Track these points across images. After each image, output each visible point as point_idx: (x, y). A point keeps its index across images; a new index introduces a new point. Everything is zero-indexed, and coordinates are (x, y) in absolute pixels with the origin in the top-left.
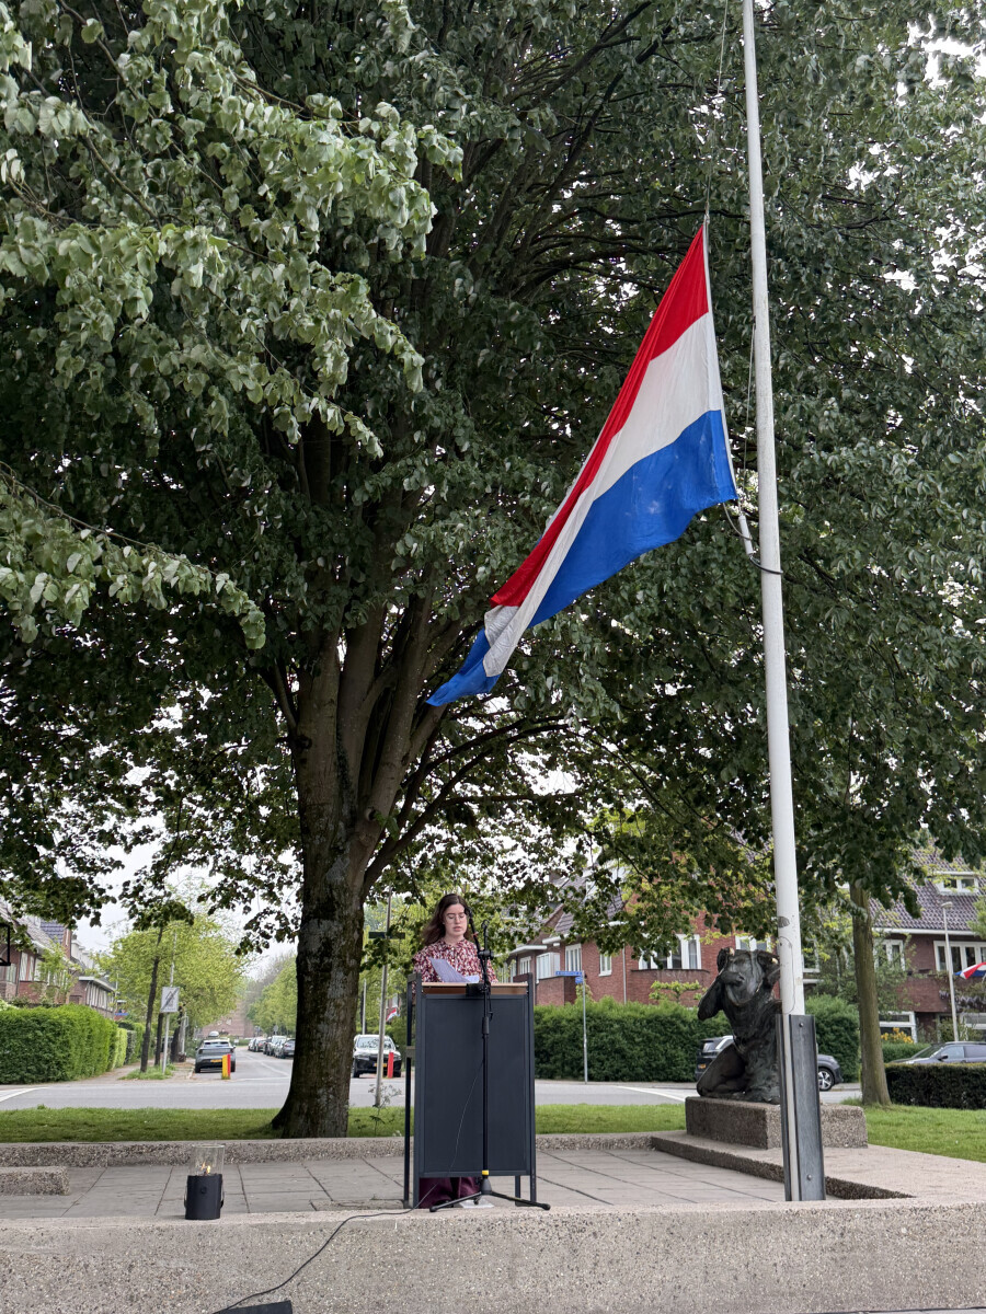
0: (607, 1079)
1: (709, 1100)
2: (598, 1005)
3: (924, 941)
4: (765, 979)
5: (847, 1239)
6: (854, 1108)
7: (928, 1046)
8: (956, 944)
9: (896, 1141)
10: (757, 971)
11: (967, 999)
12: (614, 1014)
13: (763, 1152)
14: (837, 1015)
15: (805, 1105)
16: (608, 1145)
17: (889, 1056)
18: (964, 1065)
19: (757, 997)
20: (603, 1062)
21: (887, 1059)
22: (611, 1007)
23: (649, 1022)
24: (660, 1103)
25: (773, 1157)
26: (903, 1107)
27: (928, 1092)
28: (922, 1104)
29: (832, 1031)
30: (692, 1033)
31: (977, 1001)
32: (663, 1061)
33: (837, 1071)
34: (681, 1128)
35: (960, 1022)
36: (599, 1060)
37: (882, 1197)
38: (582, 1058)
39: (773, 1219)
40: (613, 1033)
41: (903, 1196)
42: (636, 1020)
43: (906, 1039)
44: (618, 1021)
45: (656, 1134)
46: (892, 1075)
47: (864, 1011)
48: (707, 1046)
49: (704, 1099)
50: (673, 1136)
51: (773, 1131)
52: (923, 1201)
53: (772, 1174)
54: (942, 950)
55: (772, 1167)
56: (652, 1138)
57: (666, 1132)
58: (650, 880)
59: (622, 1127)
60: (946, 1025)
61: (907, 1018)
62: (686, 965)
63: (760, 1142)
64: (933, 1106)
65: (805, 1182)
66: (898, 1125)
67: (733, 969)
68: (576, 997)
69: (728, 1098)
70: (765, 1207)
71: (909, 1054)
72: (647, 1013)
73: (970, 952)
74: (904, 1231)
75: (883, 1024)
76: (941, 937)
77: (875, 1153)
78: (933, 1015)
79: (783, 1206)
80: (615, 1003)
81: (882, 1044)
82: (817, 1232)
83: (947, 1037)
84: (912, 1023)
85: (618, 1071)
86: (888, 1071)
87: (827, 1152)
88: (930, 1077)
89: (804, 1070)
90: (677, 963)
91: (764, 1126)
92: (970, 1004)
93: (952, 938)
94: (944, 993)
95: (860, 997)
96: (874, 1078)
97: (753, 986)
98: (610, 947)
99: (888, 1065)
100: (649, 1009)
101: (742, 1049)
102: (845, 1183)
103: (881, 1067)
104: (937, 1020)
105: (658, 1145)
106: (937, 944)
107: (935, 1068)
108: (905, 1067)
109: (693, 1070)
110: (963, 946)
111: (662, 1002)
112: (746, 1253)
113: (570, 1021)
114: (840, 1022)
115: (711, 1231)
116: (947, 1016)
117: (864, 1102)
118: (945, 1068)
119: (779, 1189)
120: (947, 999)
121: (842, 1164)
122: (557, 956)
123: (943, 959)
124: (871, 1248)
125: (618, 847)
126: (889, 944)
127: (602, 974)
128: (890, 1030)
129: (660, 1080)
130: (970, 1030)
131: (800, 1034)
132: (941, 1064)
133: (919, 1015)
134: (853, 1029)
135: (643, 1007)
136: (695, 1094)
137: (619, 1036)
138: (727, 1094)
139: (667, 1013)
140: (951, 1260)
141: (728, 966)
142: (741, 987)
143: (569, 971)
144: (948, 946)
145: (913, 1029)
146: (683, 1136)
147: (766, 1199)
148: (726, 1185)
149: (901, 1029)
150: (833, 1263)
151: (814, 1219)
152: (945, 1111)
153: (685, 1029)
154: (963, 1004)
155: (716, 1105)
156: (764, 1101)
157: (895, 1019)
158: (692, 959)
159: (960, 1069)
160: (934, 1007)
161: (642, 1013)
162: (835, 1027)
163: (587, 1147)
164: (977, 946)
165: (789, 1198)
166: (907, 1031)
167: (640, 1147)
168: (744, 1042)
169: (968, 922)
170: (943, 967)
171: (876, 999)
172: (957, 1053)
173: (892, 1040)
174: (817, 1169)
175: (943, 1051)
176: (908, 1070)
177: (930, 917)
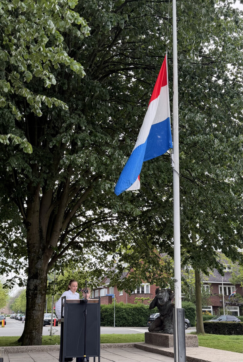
0: (121, 326)
1: (152, 333)
2: (119, 304)
3: (215, 285)
4: (170, 297)
6: (195, 335)
7: (216, 316)
8: (225, 286)
9: (206, 345)
10: (167, 295)
11: (228, 302)
12: (123, 307)
13: (168, 348)
14: (189, 307)
15: (181, 335)
16: (122, 346)
17: (205, 319)
18: (227, 322)
19: (167, 302)
20: (120, 321)
21: (204, 320)
22: (122, 305)
23: (134, 309)
24: (137, 333)
25: (171, 350)
26: (208, 334)
27: (216, 330)
28: (214, 333)
29: (188, 312)
30: (147, 312)
31: (231, 303)
32: (138, 321)
33: (189, 323)
34: (143, 341)
35: (226, 309)
36: (118, 321)
38: (113, 320)
40: (123, 313)
42: (130, 309)
43: (210, 314)
44: (125, 309)
45: (136, 343)
46: (205, 325)
47: (198, 306)
48: (151, 316)
49: (150, 333)
50: (141, 344)
51: (171, 342)
53: (170, 355)
54: (221, 288)
55: (170, 353)
56: (135, 344)
57: (139, 343)
59: (125, 341)
60: (222, 310)
61: (210, 308)
62: (145, 292)
63: (167, 346)
64: (217, 334)
65: (180, 358)
66: (207, 340)
67: (160, 294)
68: (112, 302)
69: (157, 332)
71: (210, 318)
73: (229, 288)
75: (203, 309)
76: (221, 284)
77: (201, 349)
78: (218, 307)
80: (124, 304)
81: (203, 315)
83: (222, 314)
85: (124, 324)
86: (204, 324)
87: (187, 348)
88: (217, 325)
89: (181, 324)
90: (143, 292)
91: (168, 341)
92: (229, 304)
93: (224, 284)
94: (221, 300)
95: (197, 302)
96: (200, 326)
97: (166, 299)
99: (204, 322)
100: (134, 305)
101: (162, 318)
102: (192, 358)
103: (202, 322)
104: (219, 309)
105: (136, 347)
106: (220, 286)
107: (218, 323)
108: (209, 323)
109: (146, 323)
110: (227, 287)
111: (138, 303)
113: (110, 309)
114: (190, 309)
116: (222, 307)
117: (197, 333)
118: (221, 323)
119: (173, 360)
120: (222, 302)
121: (191, 352)
122: (107, 290)
123: (221, 290)
126: (205, 286)
127: (120, 295)
128: (205, 311)
129: (137, 326)
130: (228, 312)
131: (180, 314)
132: (220, 322)
133: (214, 307)
134: (194, 311)
135: (132, 305)
136: (147, 331)
137: (125, 314)
138: (157, 331)
139: (139, 306)
141: (158, 294)
142: (162, 300)
143: (110, 294)
144: (223, 286)
145: (212, 311)
146: (144, 343)
149: (208, 311)
152: (221, 336)
153: (144, 311)
154: (227, 304)
155: (154, 334)
156: (168, 333)
157: (206, 308)
158: (147, 290)
159: (225, 323)
160: (218, 305)
161: (132, 307)
162: (189, 310)
163: (115, 347)
164: (231, 287)
166: (210, 312)
167: (131, 347)
169: (229, 280)
170: (221, 293)
171: (201, 302)
172: (225, 318)
173: (205, 314)
174: (184, 354)
175: (220, 318)
176: (210, 323)
177: (218, 278)
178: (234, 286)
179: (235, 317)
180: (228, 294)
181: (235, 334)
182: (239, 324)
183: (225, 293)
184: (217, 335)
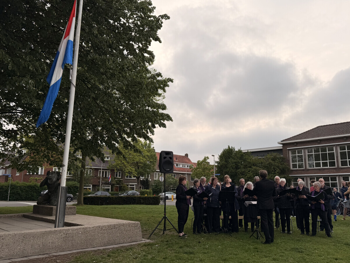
0: (14, 200)
2: (14, 183)
3: (97, 170)
4: (58, 178)
5: (67, 235)
6: (74, 206)
7: (94, 192)
8: (103, 171)
9: (83, 213)
10: (56, 176)
12: (18, 185)
13: (51, 217)
14: (74, 186)
15: (62, 206)
17: (85, 194)
18: (101, 196)
20: (14, 196)
22: (18, 183)
23: (28, 187)
24: (27, 206)
25: (53, 218)
26: (86, 205)
27: (92, 202)
28: (90, 204)
29: (73, 189)
30: (39, 189)
31: (106, 183)
32: (30, 196)
33: (73, 198)
34: (32, 212)
35: (102, 187)
36: (12, 196)
37: (77, 226)
38: (8, 195)
39: (50, 232)
40: (17, 189)
41: (82, 225)
42: (24, 186)
43: (89, 190)
44: (19, 187)
45: (25, 214)
46: (85, 198)
47: (81, 185)
48: (42, 192)
50: (29, 214)
51: (54, 212)
52: (86, 226)
53: (53, 222)
54: (100, 172)
55: (53, 220)
56: (23, 215)
57: (27, 213)
58: (33, 154)
59: (16, 212)
60: (98, 188)
61: (90, 186)
62: (39, 173)
63: (51, 215)
64: (93, 205)
65: (60, 223)
66: (84, 209)
67: (50, 175)
68: (8, 180)
69: (45, 205)
70: (49, 229)
71: (89, 194)
72: (27, 185)
73: (106, 172)
74: (80, 233)
75: (85, 187)
76: (100, 169)
77: (77, 216)
78: (96, 185)
79: (54, 229)
81: (84, 191)
82: (60, 234)
83: (98, 190)
85: (17, 198)
87: (66, 216)
88: (93, 199)
89: (63, 199)
90: (37, 173)
91: (52, 211)
92: (104, 183)
93: (103, 169)
94: (99, 181)
95: (80, 182)
96: (81, 199)
98: (20, 170)
99: (84, 196)
102: (69, 223)
105: (25, 216)
107: (94, 197)
108: (88, 197)
111: (32, 182)
112: (43, 240)
113: (5, 187)
115: (34, 236)
116: (99, 186)
117: (77, 205)
118: (96, 197)
119: (53, 225)
121: (69, 219)
122: (4, 170)
123: (100, 174)
124: (73, 237)
126: (89, 170)
127: (17, 175)
128: (86, 189)
129: (29, 200)
130: (103, 189)
133: (93, 185)
134: (78, 189)
135: (26, 183)
137: (19, 190)
138: (45, 204)
139: (33, 185)
140: (90, 238)
142: (52, 180)
143: (7, 174)
145: (91, 188)
146: (32, 214)
148: (41, 225)
149: (89, 188)
150: (63, 241)
151: (60, 231)
152: (95, 206)
153: (37, 188)
155: (41, 206)
157: (88, 186)
158: (41, 172)
159: (99, 197)
161: (26, 185)
165: (55, 227)
167: (20, 217)
169: (106, 166)
171: (84, 182)
172: (99, 194)
173: (86, 191)
174: (63, 220)
175: (97, 193)
177: (99, 165)
178: (110, 171)
179: (107, 192)
180: (104, 176)
181: (105, 204)
182: (109, 197)
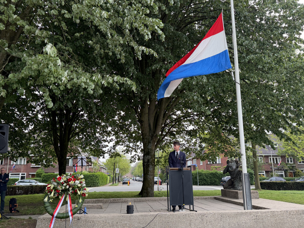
0: (202, 185)
1: (226, 190)
2: (200, 171)
3: (267, 157)
4: (237, 166)
5: (257, 217)
7: (268, 178)
8: (273, 157)
10: (235, 164)
11: (276, 168)
12: (203, 173)
13: (238, 200)
14: (250, 172)
15: (247, 191)
16: (206, 199)
17: (260, 180)
19: (235, 169)
20: (202, 182)
21: (260, 181)
22: (203, 171)
23: (211, 174)
24: (214, 190)
25: (241, 201)
26: (264, 190)
27: (269, 187)
28: (268, 189)
31: (278, 169)
32: (214, 181)
34: (220, 195)
35: (275, 173)
36: (201, 182)
37: (264, 209)
38: (197, 181)
39: (242, 213)
40: (203, 176)
41: (268, 209)
42: (208, 174)
43: (263, 176)
44: (204, 174)
45: (215, 196)
46: (261, 184)
47: (255, 171)
48: (222, 178)
49: (225, 190)
51: (240, 195)
52: (273, 210)
54: (270, 159)
55: (240, 203)
57: (218, 196)
58: (210, 147)
59: (207, 195)
60: (272, 173)
61: (263, 172)
62: (218, 163)
63: (237, 198)
65: (248, 206)
66: (263, 194)
67: (230, 164)
70: (240, 211)
71: (264, 179)
72: (210, 172)
73: (276, 159)
74: (269, 216)
75: (259, 173)
76: (270, 156)
77: (261, 200)
78: (269, 171)
79: (244, 211)
80: (204, 170)
82: (251, 216)
83: (272, 176)
84: (264, 173)
85: (205, 184)
86: (260, 183)
87: (252, 200)
88: (269, 184)
89: (247, 184)
90: (216, 162)
91: (238, 195)
92: (277, 169)
93: (273, 156)
95: (254, 168)
96: (258, 184)
97: (234, 167)
98: (203, 160)
99: (260, 182)
100: (211, 171)
101: (232, 180)
102: (256, 206)
103: (259, 182)
104: (270, 173)
105: (216, 198)
106: (269, 157)
107: (270, 182)
109: (220, 183)
110: (275, 158)
111: (213, 170)
112: (237, 220)
113: (195, 174)
115: (229, 216)
116: (272, 172)
117: (256, 189)
118: (272, 182)
119: (243, 208)
120: (272, 168)
121: (255, 202)
122: (192, 161)
123: (271, 160)
124: (262, 219)
125: (204, 140)
126: (259, 158)
127: (201, 165)
128: (260, 175)
129: (213, 185)
130: (277, 174)
131: (246, 177)
132: (271, 181)
133: (266, 172)
134: (252, 175)
135: (209, 171)
136: (223, 188)
137: (205, 177)
138: (230, 188)
139: (214, 172)
140: (279, 221)
142: (232, 167)
143: (194, 164)
144: (272, 158)
145: (265, 174)
146: (221, 197)
147: (240, 209)
148: (231, 206)
149: (262, 174)
150: (255, 222)
151: (250, 213)
152: (273, 191)
153: (218, 175)
154: (275, 169)
155: (228, 191)
156: (237, 190)
157: (261, 172)
158: (219, 161)
159: (275, 182)
160: (269, 170)
161: (209, 172)
163: (202, 199)
164: (278, 158)
165: (245, 209)
166: (264, 175)
167: (212, 199)
168: (233, 178)
169: (276, 153)
170: (271, 162)
171: (258, 169)
172: (274, 179)
173: (260, 177)
174: (250, 204)
175: (271, 179)
176: (265, 183)
177: (268, 152)
178: (280, 157)
179: (281, 178)
180: (275, 163)
181: (283, 190)
182: (285, 183)
183: (274, 162)
184: (270, 191)
